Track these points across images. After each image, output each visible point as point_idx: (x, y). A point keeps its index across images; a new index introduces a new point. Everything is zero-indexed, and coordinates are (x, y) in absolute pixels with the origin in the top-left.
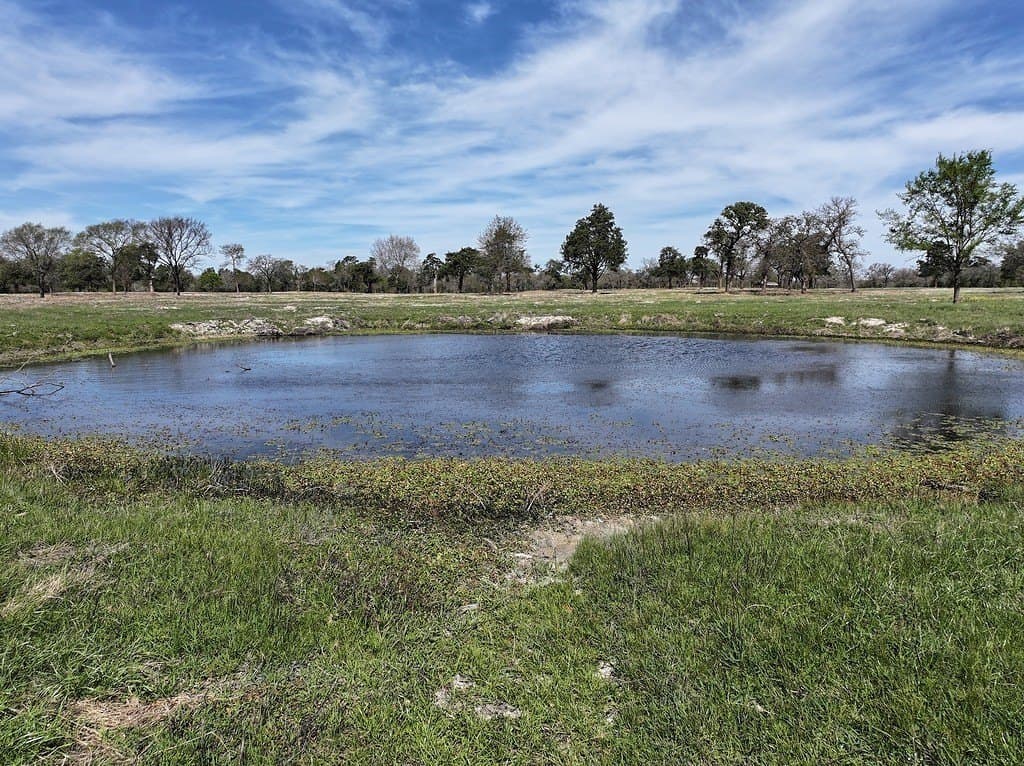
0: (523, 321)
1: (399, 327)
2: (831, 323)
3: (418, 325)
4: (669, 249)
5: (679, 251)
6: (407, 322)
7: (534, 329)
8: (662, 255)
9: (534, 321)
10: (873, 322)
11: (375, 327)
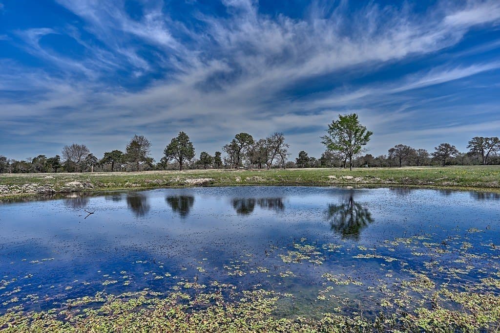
0: (188, 181)
1: (122, 186)
2: (331, 178)
3: (133, 185)
4: (204, 153)
5: (208, 154)
6: (127, 183)
7: (197, 185)
8: (201, 156)
9: (194, 181)
10: (349, 177)
11: (108, 186)
